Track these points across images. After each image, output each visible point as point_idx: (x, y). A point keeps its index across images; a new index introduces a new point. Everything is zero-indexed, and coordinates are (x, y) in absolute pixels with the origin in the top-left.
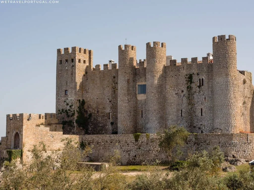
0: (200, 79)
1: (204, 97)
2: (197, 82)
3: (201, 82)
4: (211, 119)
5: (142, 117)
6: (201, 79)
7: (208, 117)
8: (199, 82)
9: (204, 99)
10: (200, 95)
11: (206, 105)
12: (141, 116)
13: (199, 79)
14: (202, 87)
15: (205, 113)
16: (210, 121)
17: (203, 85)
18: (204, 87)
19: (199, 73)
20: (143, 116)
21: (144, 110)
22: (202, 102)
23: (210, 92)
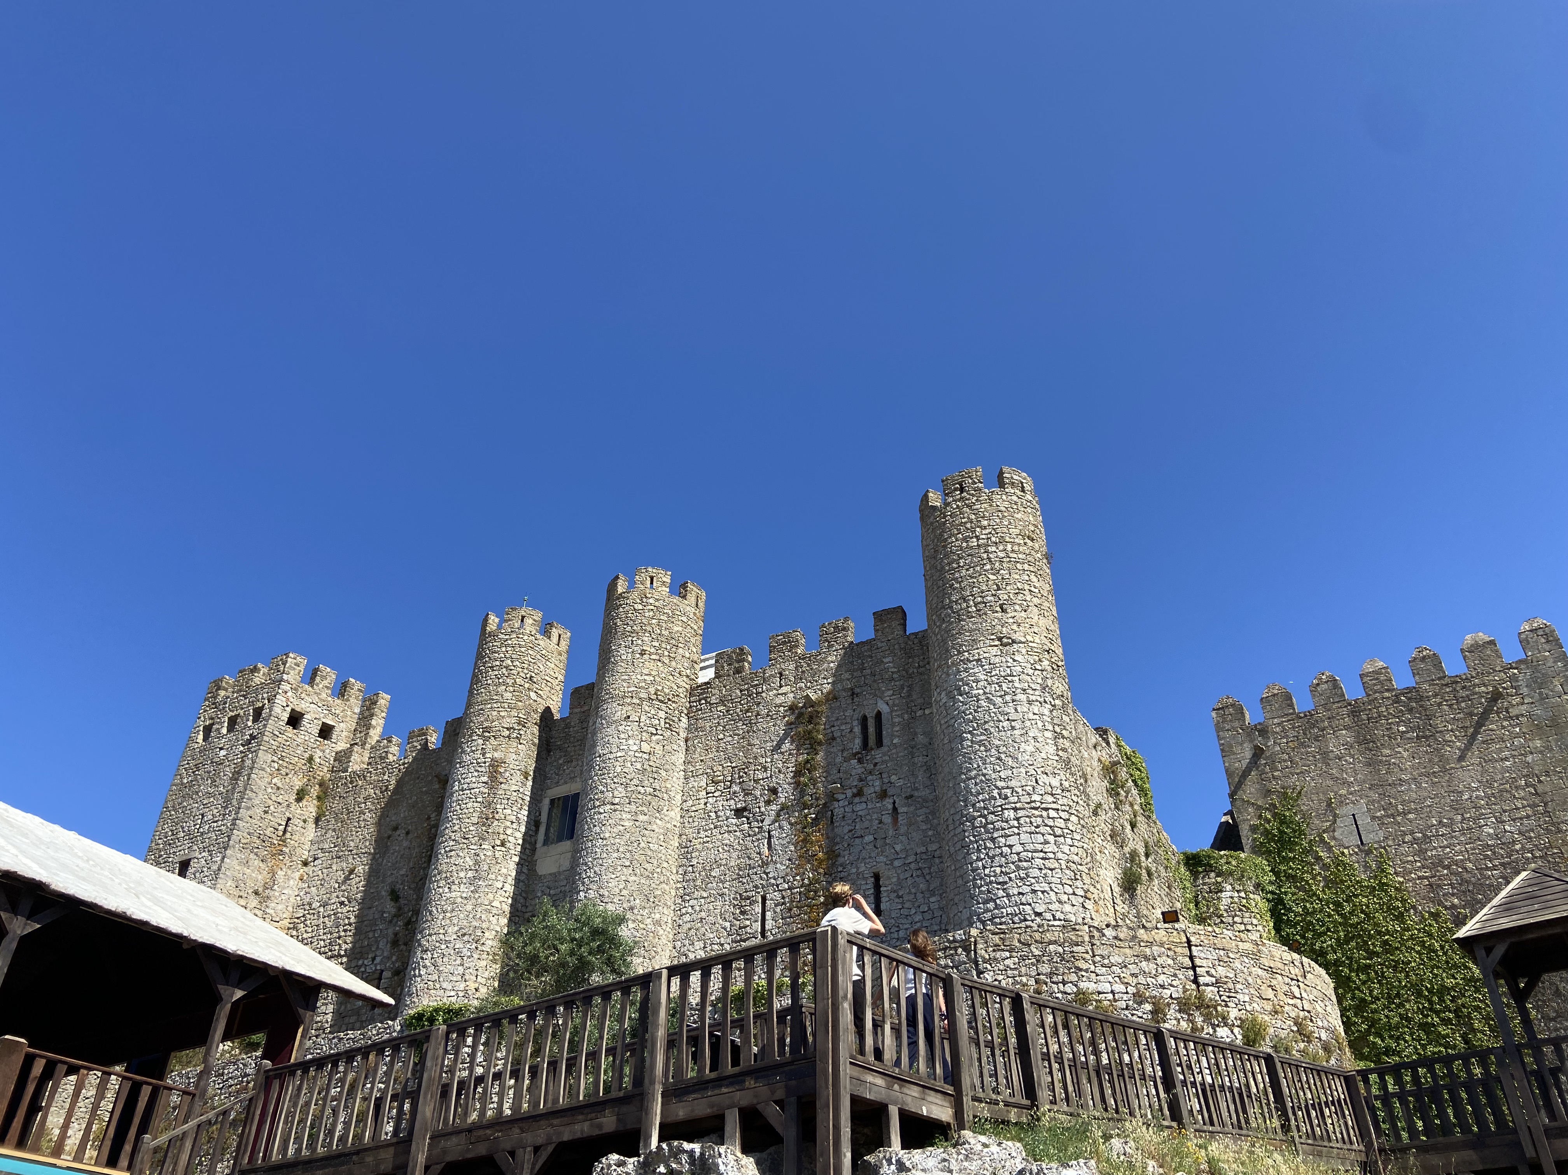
0: (864, 719)
2: (851, 732)
3: (871, 730)
6: (871, 715)
8: (857, 730)
9: (887, 819)
10: (863, 799)
13: (857, 716)
14: (878, 755)
15: (899, 897)
17: (879, 743)
18: (884, 754)
19: (859, 690)
22: (880, 833)
23: (920, 776)
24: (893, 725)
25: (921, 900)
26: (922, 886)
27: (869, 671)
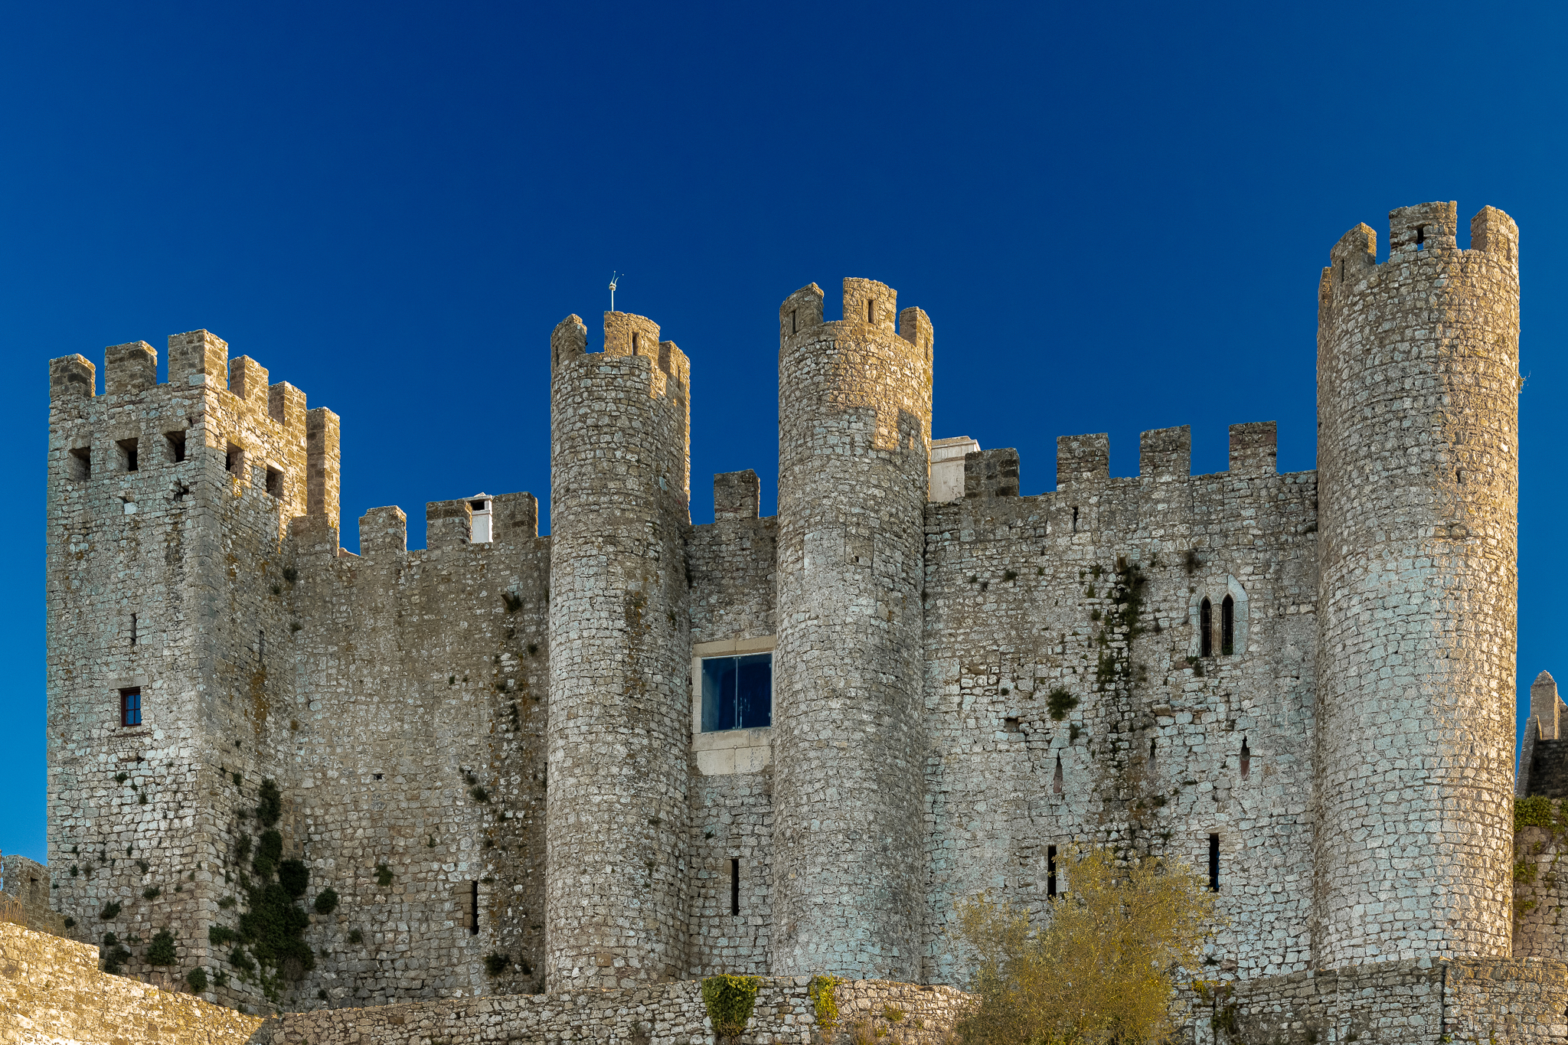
0: (1206, 605)
1: (1236, 740)
2: (1186, 623)
3: (1216, 624)
4: (1291, 914)
5: (735, 910)
6: (1216, 600)
7: (1269, 898)
8: (1196, 622)
9: (1234, 763)
10: (1200, 729)
11: (1247, 805)
12: (726, 900)
13: (1196, 599)
14: (1224, 665)
15: (1244, 870)
16: (1278, 934)
17: (1228, 649)
18: (1236, 666)
19: (1199, 556)
20: (743, 902)
21: (747, 852)
22: (1223, 783)
23: (1286, 705)
24: (1250, 622)
25: (1272, 878)
26: (1277, 860)
27: (1216, 528)
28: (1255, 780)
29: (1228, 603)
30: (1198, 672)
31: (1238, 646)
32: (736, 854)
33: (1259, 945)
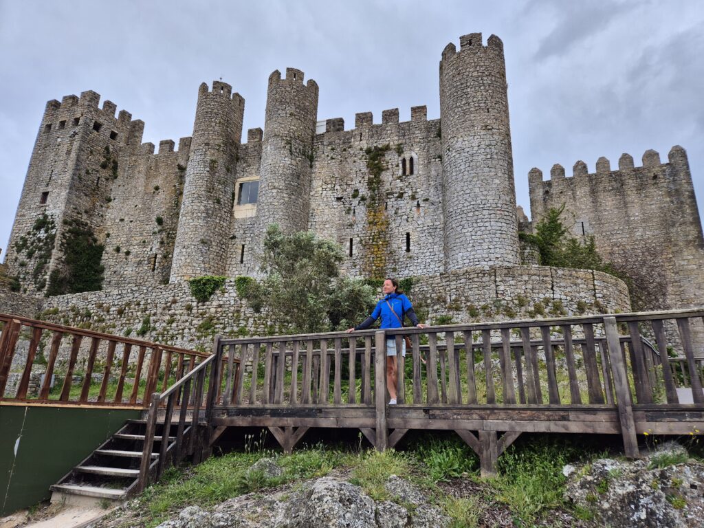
0: (404, 161)
1: (415, 202)
2: (397, 166)
3: (408, 166)
4: (436, 259)
5: (242, 262)
6: (407, 157)
7: (428, 254)
8: (401, 165)
9: (414, 209)
10: (403, 199)
11: (419, 223)
12: (239, 258)
13: (400, 158)
14: (411, 179)
15: (419, 244)
16: (432, 267)
17: (412, 172)
18: (414, 179)
19: (402, 146)
20: (244, 259)
21: (247, 243)
22: (411, 215)
23: (432, 190)
24: (419, 164)
25: (429, 247)
26: (431, 241)
27: (407, 137)
28: (422, 214)
29: (412, 159)
30: (401, 181)
31: (415, 172)
32: (244, 243)
33: (425, 270)
